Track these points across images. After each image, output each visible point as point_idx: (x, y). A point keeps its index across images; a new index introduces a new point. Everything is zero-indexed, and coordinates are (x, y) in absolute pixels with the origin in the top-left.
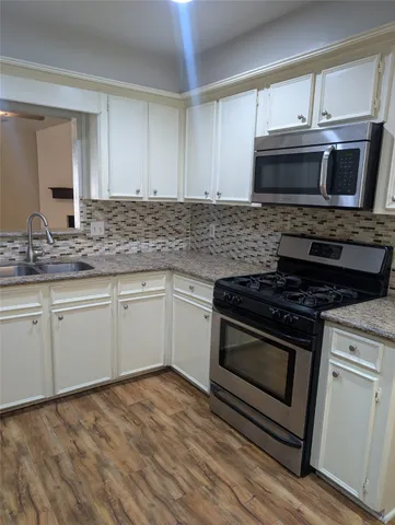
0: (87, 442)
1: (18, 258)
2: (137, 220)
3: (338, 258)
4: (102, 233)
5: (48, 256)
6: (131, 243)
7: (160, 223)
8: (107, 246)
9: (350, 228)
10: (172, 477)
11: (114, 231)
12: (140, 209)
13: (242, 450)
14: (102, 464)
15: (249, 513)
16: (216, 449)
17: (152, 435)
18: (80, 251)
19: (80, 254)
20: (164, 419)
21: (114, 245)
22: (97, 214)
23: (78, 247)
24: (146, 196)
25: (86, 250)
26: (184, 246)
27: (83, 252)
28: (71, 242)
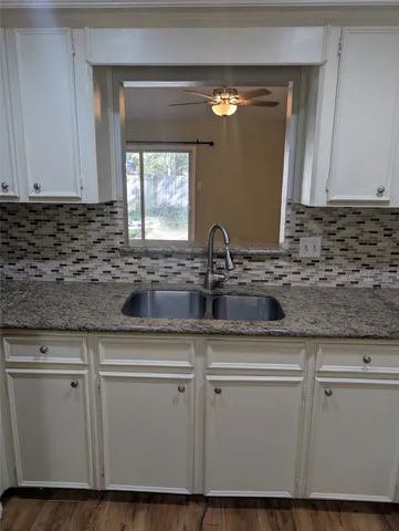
1: (197, 280)
2: (380, 236)
4: (317, 254)
5: (235, 282)
6: (365, 272)
8: (323, 274)
11: (337, 252)
18: (281, 277)
19: (280, 283)
21: (335, 273)
22: (312, 225)
23: (278, 272)
25: (290, 278)
27: (285, 280)
28: (269, 265)
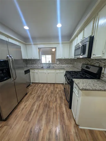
0: (47, 89)
1: (48, 66)
2: (64, 62)
3: (89, 69)
4: (58, 63)
6: (63, 65)
7: (67, 62)
9: (94, 62)
10: (51, 98)
11: (60, 63)
12: (64, 60)
13: (64, 99)
14: (46, 92)
15: (56, 108)
16: (60, 97)
17: (54, 91)
20: (58, 90)
21: (60, 65)
22: (58, 61)
23: (55, 65)
24: (63, 58)
26: (72, 66)
